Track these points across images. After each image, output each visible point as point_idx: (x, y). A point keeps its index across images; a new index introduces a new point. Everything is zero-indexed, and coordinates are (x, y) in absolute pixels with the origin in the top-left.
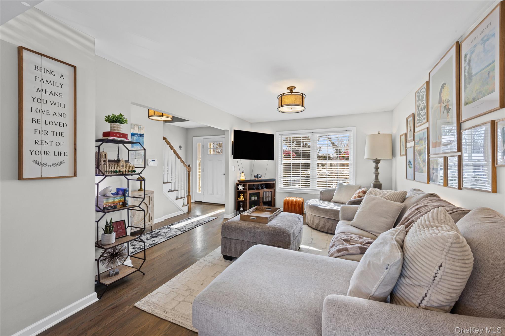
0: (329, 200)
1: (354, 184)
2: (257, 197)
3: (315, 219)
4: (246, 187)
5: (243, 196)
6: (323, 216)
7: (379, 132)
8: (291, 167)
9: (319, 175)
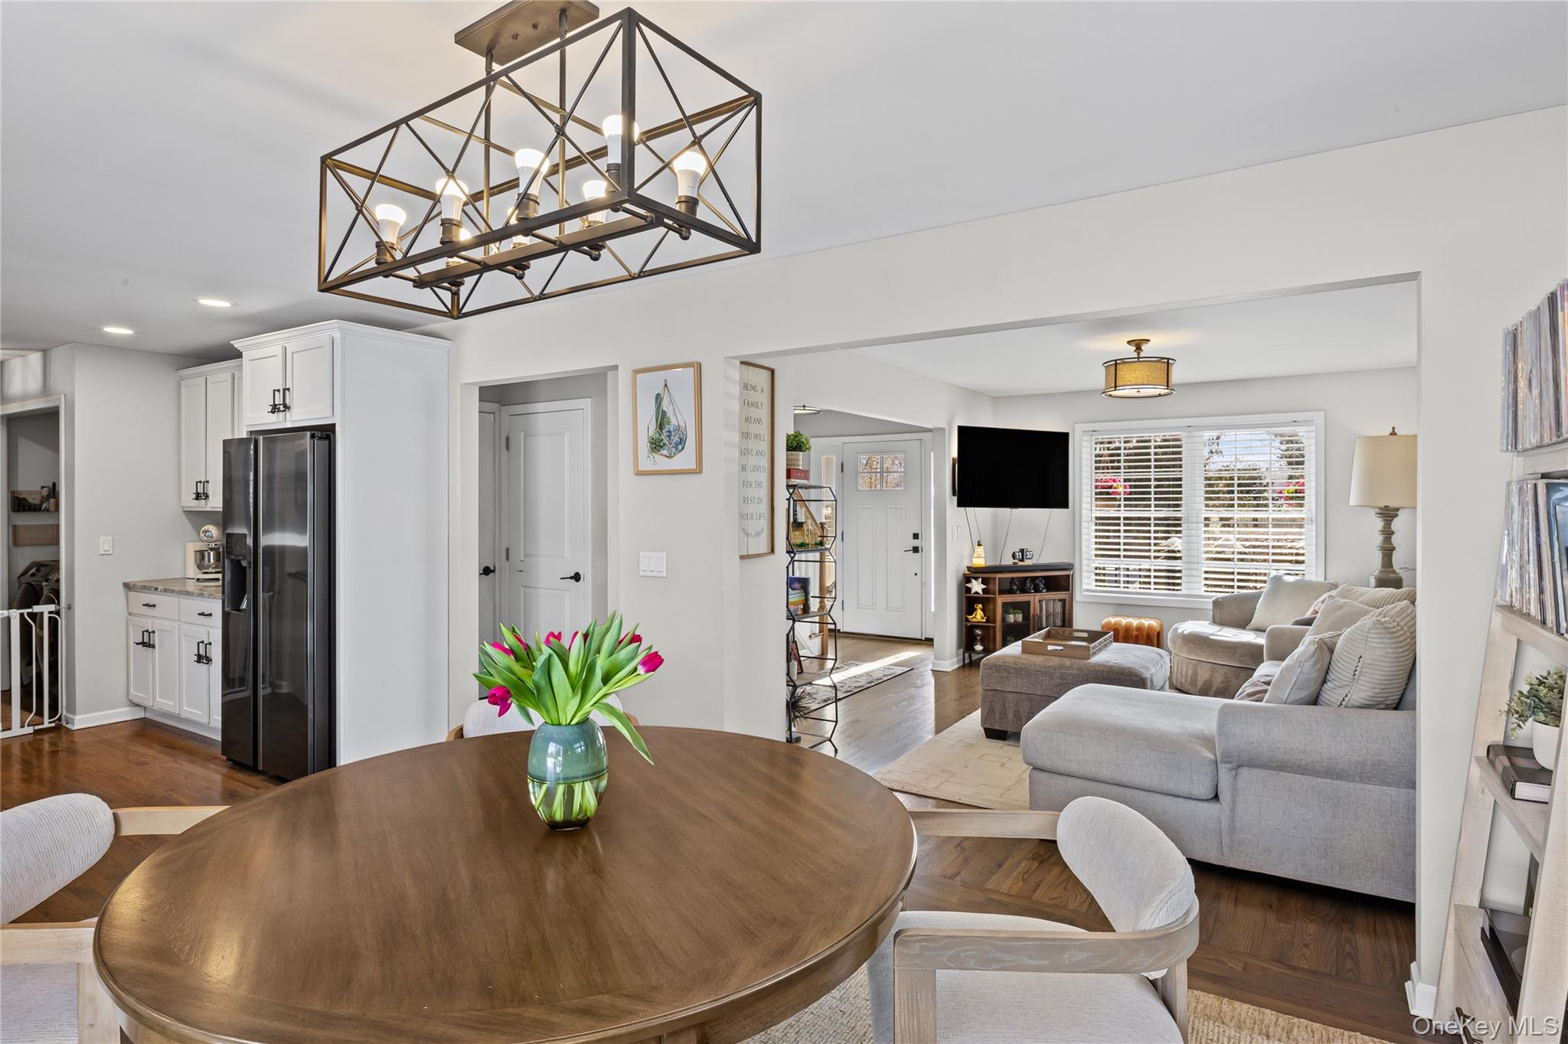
0: (1243, 624)
1: (1321, 579)
2: (1021, 615)
3: (1199, 670)
4: (991, 586)
5: (982, 610)
6: (1221, 661)
7: (1394, 428)
8: (1122, 528)
9: (1211, 552)
